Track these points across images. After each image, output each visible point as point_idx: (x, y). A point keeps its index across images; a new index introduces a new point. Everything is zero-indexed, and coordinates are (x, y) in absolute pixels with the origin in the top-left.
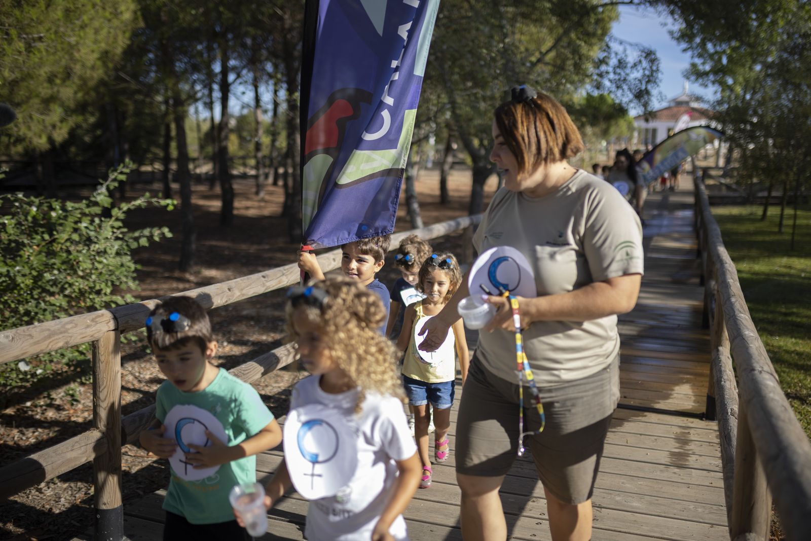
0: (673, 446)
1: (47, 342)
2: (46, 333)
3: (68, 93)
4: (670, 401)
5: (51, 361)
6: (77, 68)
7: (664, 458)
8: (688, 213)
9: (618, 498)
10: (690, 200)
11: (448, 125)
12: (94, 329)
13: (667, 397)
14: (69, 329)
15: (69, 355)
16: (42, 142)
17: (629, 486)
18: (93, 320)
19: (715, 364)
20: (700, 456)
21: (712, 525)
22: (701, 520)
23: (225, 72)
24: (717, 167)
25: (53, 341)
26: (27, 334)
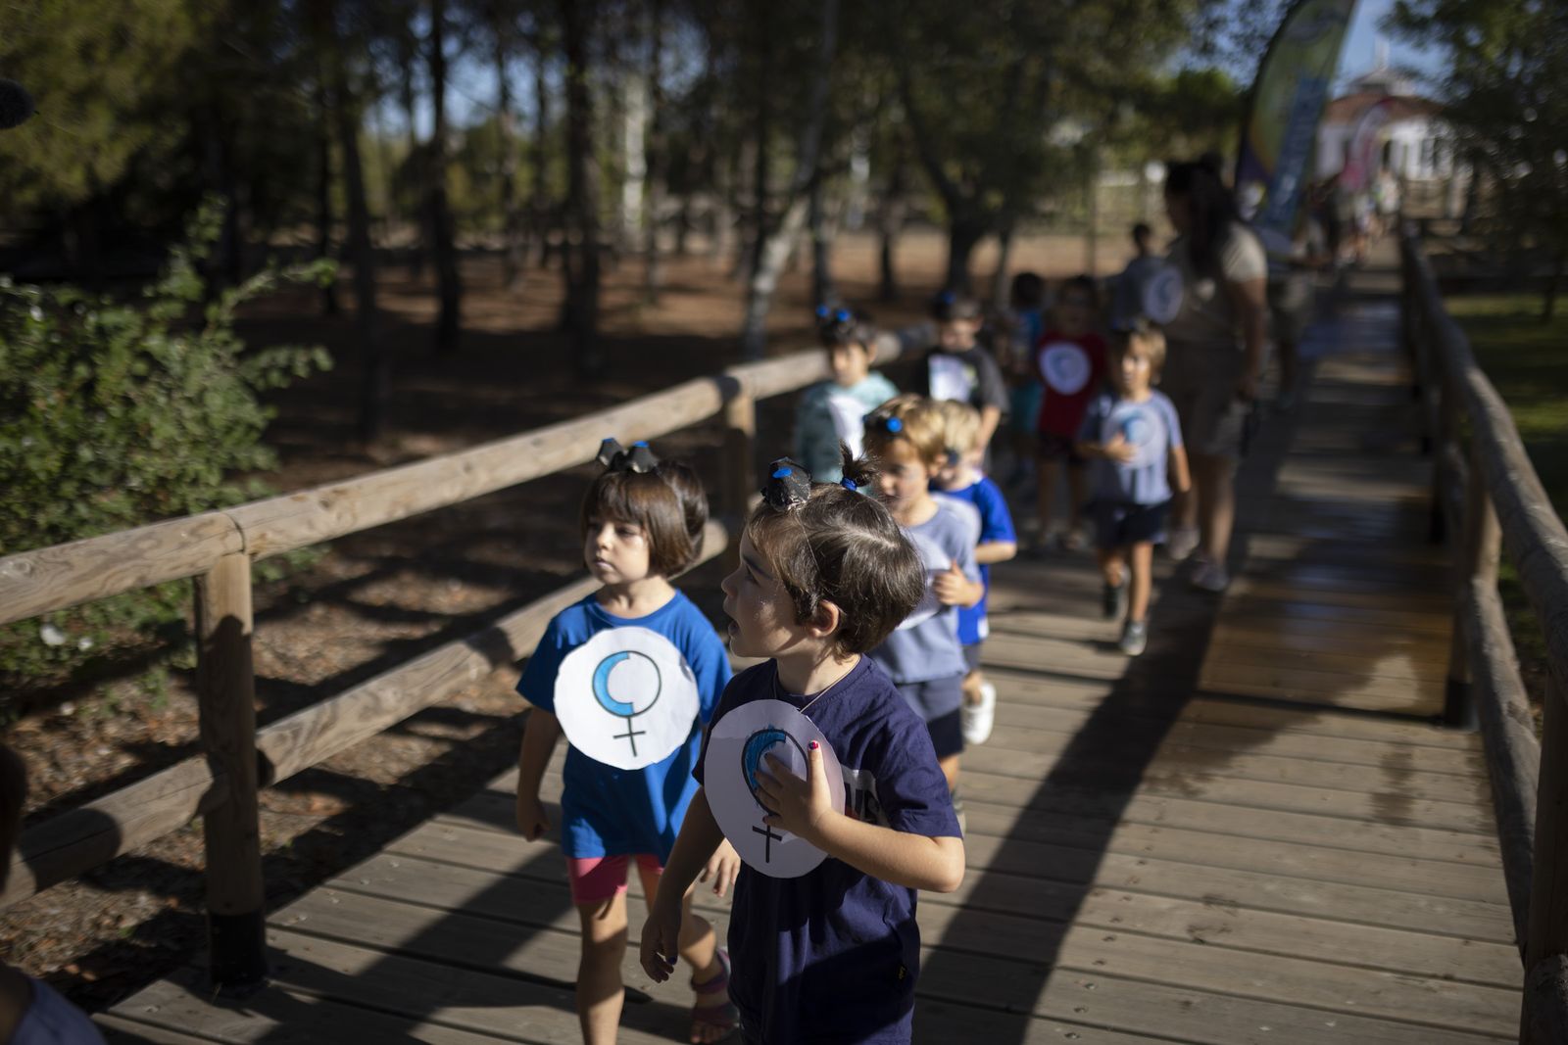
0: (1380, 782)
1: (101, 577)
2: (100, 559)
3: (123, 80)
4: (1368, 691)
5: (108, 624)
6: (141, 30)
7: (1361, 805)
8: (1387, 313)
9: (1270, 887)
10: (1392, 284)
11: (897, 139)
12: (195, 550)
13: (1361, 681)
14: (144, 551)
15: (144, 611)
16: (73, 182)
17: (1291, 861)
18: (193, 532)
19: (1466, 613)
20: (1435, 800)
21: (1467, 939)
22: (1442, 930)
23: (437, 36)
24: (1446, 217)
25: (114, 574)
26: (59, 560)
